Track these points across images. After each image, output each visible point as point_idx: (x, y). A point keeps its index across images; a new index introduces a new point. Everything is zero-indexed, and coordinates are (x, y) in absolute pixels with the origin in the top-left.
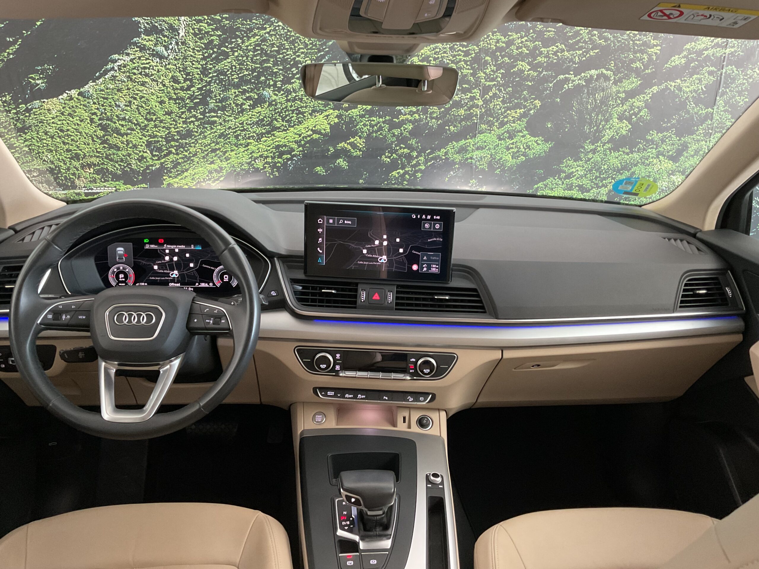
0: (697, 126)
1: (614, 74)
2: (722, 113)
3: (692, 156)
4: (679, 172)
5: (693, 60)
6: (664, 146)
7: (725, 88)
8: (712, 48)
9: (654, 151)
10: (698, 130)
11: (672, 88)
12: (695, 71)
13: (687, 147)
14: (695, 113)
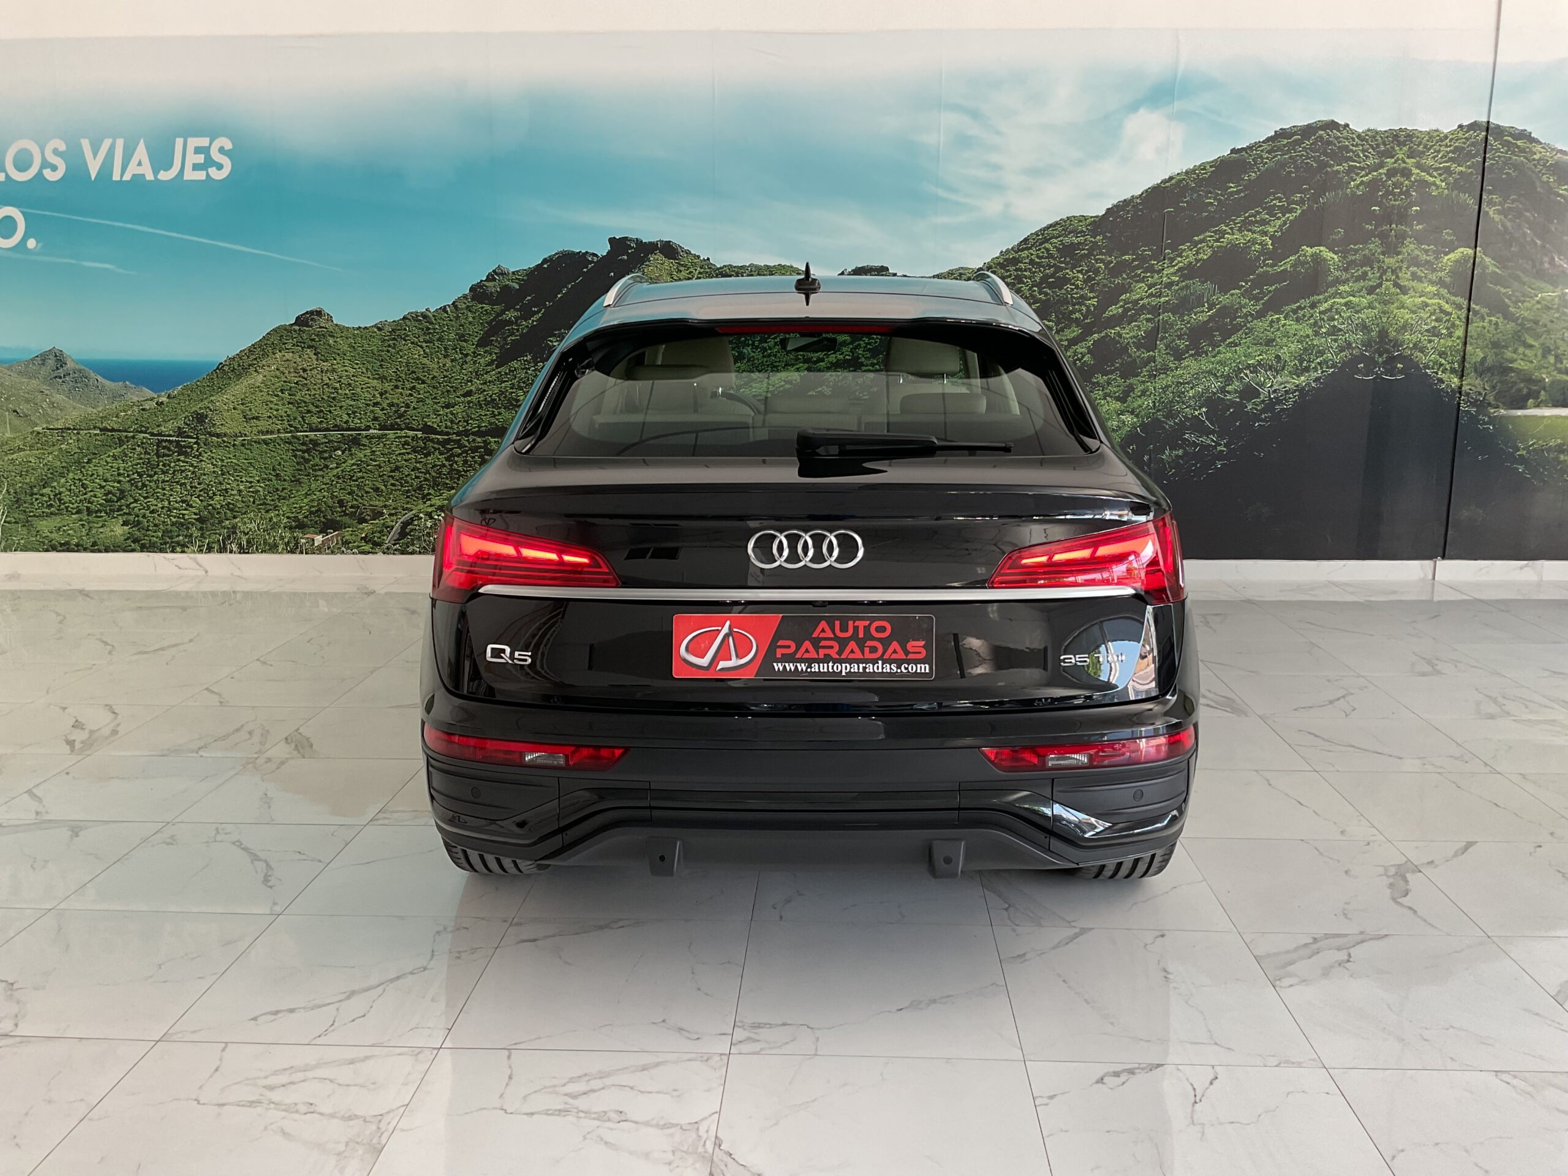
0: (1141, 369)
1: (1055, 325)
2: (1164, 356)
3: (1140, 397)
4: (1128, 411)
5: (1129, 309)
6: (1110, 388)
7: (1165, 333)
8: (1147, 298)
9: (1100, 392)
10: (1142, 372)
11: (1112, 335)
12: (1133, 319)
13: (1133, 389)
14: (1139, 357)
